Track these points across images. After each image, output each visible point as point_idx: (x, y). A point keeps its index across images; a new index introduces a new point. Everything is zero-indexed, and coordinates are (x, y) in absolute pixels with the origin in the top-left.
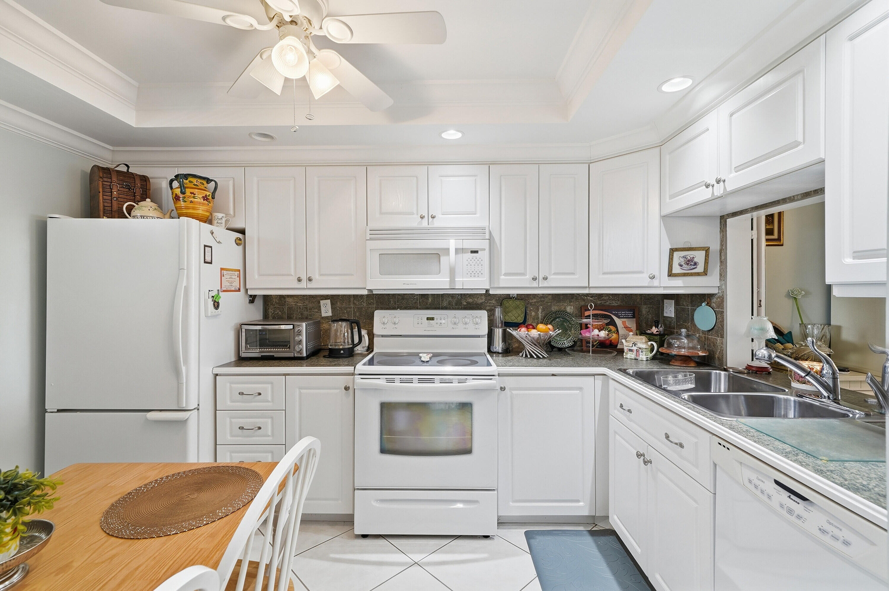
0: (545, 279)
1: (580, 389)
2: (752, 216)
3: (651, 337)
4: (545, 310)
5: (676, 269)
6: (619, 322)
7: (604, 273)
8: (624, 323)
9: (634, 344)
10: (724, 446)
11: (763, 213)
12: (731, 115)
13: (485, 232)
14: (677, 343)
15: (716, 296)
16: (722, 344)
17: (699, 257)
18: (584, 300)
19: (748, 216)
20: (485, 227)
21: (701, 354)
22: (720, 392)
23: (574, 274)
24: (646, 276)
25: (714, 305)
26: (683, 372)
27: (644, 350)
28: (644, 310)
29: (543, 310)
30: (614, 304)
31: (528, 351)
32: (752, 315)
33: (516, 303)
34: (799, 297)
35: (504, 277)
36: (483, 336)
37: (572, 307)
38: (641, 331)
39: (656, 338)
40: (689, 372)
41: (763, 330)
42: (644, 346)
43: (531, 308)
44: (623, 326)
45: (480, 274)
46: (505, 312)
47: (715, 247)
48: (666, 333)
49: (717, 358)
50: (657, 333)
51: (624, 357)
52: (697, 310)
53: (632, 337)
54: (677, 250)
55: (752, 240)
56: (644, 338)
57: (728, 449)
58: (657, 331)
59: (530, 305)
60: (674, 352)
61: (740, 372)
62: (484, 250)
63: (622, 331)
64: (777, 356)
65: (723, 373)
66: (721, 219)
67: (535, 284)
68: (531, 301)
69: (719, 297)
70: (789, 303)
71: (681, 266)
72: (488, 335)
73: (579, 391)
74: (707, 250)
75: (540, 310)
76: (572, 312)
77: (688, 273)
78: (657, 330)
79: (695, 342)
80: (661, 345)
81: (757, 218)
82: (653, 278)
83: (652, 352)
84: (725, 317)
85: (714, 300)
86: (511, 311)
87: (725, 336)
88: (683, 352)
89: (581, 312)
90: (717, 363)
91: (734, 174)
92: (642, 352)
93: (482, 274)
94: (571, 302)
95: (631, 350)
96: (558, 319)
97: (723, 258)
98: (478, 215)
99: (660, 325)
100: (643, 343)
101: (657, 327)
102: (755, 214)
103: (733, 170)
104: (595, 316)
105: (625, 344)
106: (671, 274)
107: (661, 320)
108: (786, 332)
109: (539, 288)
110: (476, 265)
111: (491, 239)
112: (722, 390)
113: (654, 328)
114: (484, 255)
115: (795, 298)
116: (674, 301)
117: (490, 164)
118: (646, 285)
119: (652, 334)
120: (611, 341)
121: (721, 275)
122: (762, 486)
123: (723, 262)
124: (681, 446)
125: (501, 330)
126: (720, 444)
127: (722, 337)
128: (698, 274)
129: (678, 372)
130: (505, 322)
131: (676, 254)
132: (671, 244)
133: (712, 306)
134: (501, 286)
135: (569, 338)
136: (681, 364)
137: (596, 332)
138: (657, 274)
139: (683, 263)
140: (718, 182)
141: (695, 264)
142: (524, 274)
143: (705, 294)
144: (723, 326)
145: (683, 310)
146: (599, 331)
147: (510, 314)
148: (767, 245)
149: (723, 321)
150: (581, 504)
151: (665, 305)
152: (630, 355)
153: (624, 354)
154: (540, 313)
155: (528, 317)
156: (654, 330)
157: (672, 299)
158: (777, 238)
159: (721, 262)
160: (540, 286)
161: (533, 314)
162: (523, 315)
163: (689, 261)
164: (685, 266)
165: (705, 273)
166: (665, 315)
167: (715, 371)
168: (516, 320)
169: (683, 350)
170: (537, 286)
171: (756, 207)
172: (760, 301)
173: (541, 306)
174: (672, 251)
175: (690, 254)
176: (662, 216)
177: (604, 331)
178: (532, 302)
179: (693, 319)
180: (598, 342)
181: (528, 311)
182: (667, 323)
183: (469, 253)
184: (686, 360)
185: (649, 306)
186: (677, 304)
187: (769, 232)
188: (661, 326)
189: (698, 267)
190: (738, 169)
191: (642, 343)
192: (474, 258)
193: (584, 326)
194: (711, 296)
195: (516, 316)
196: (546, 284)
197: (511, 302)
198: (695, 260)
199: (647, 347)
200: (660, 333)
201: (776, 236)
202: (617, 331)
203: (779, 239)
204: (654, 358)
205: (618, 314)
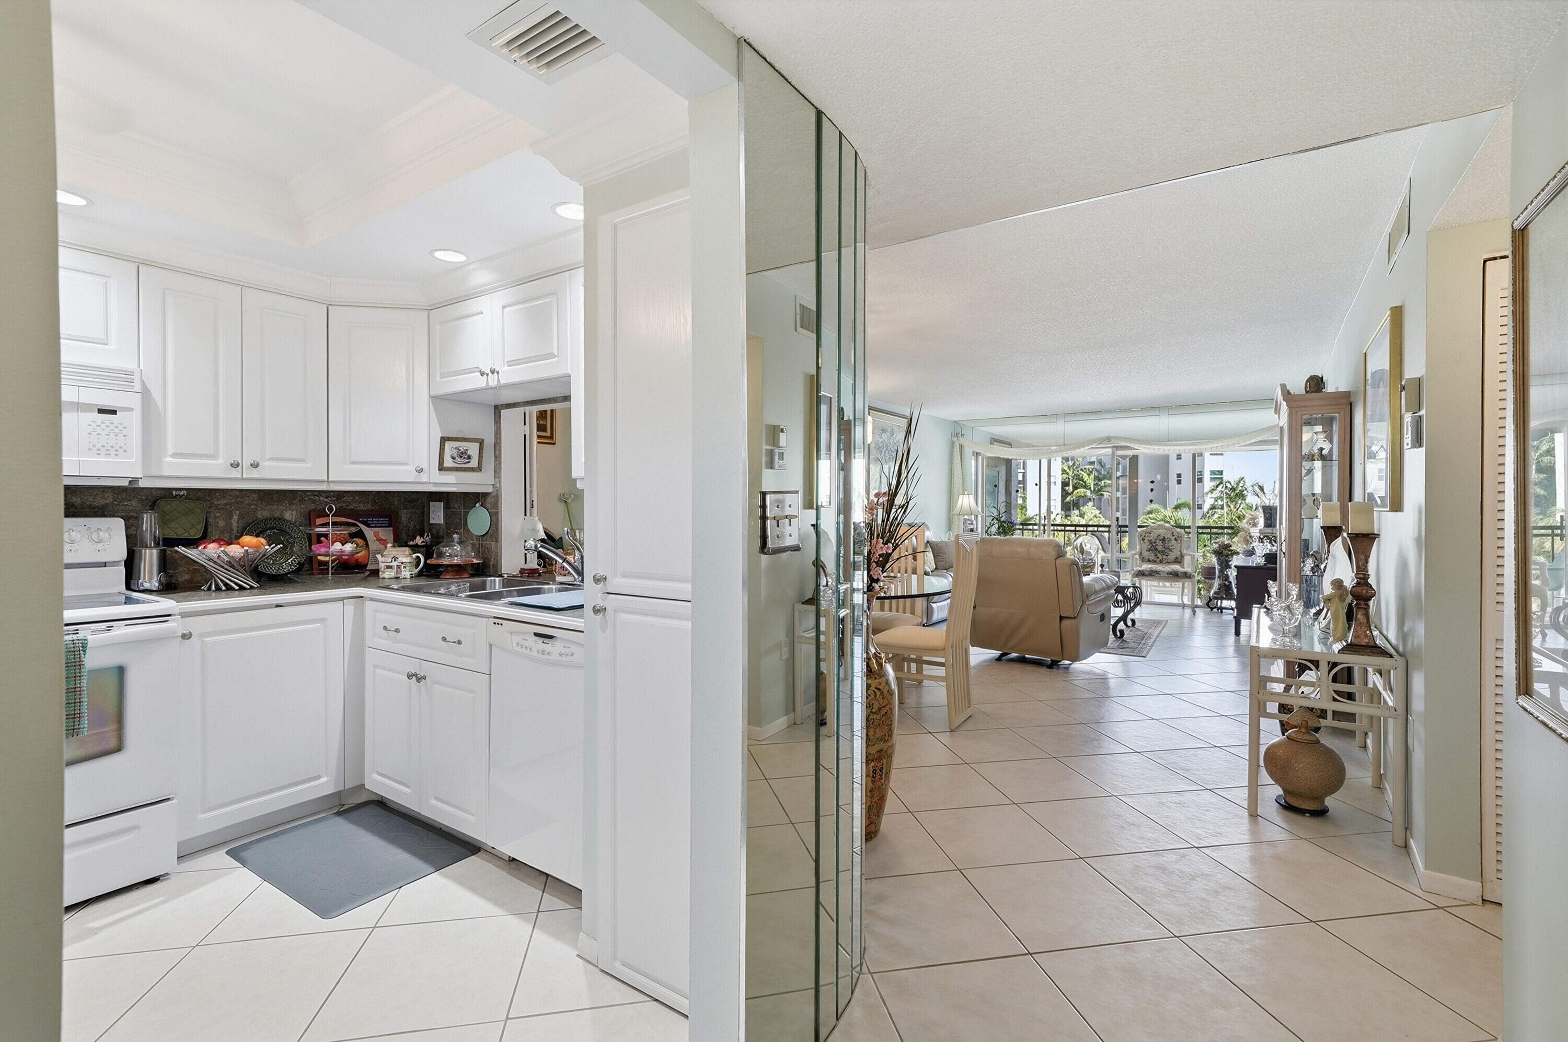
0: (255, 465)
1: (322, 620)
2: (524, 410)
3: (415, 548)
4: (243, 518)
5: (448, 463)
6: (369, 532)
7: (353, 463)
8: (376, 534)
9: (395, 558)
10: (498, 624)
11: (535, 409)
12: (504, 307)
13: (133, 379)
14: (447, 550)
15: (491, 496)
16: (497, 549)
17: (473, 450)
18: (314, 502)
19: (521, 410)
20: (133, 370)
21: (475, 561)
22: (495, 589)
23: (305, 461)
24: (411, 468)
25: (488, 505)
26: (457, 583)
27: (408, 564)
28: (404, 515)
29: (241, 516)
30: (362, 507)
31: (222, 581)
32: (525, 515)
33: (186, 505)
34: (569, 501)
35: (171, 459)
36: (114, 564)
37: (294, 513)
38: (400, 542)
39: (422, 550)
40: (462, 582)
41: (535, 530)
42: (407, 560)
43: (217, 515)
44: (375, 539)
45: (121, 451)
46: (163, 522)
47: (489, 440)
48: (433, 544)
49: (492, 567)
50: (423, 544)
51: (381, 577)
52: (470, 513)
53: (391, 550)
54: (449, 439)
55: (525, 435)
56: (407, 550)
57: (501, 625)
58: (423, 542)
59: (216, 509)
60: (446, 561)
61: (514, 576)
62: (131, 410)
63: (373, 545)
64: (542, 546)
65: (497, 579)
66: (495, 409)
67: (235, 473)
68: (216, 503)
69: (494, 497)
70: (561, 506)
71: (453, 458)
72: (125, 562)
73: (319, 624)
74: (481, 442)
75: (235, 518)
76: (293, 520)
77: (462, 468)
78: (422, 540)
79: (469, 548)
80: (428, 556)
81: (529, 413)
82: (420, 471)
83: (418, 567)
84: (499, 518)
85: (489, 500)
86: (177, 518)
87: (499, 541)
88: (456, 561)
89: (310, 518)
90: (491, 571)
91: (506, 368)
92: (405, 567)
93: (125, 451)
94: (291, 504)
95: (389, 567)
96: (269, 531)
97: (497, 453)
98: (112, 347)
99: (426, 534)
100: (407, 556)
101: (422, 536)
102: (528, 409)
103: (506, 365)
104: (334, 524)
105: (382, 561)
106: (441, 468)
107: (426, 529)
108: (557, 538)
109: (242, 479)
110: (112, 435)
111: (146, 393)
112: (497, 588)
113: (418, 537)
114: (131, 421)
115: (566, 502)
116: (443, 503)
117: (140, 263)
118: (412, 480)
119: (417, 546)
120: (357, 560)
121: (495, 471)
122: (526, 644)
123: (498, 458)
124: (459, 642)
125: (155, 552)
126: (495, 623)
127: (497, 541)
128: (472, 470)
129: (452, 583)
130: (164, 539)
131: (448, 445)
132: (442, 431)
133: (486, 506)
134: (166, 473)
135: (289, 559)
136: (453, 575)
137: (338, 546)
138: (425, 466)
139: (455, 455)
140: (493, 372)
141: (469, 457)
142: (215, 457)
143: (478, 494)
144: (497, 529)
145: (454, 513)
146: (343, 545)
147: (173, 524)
148: (538, 442)
149: (498, 523)
150: (324, 780)
151: (431, 508)
152: (388, 573)
153: (380, 573)
154: (234, 523)
155: (210, 529)
156: (419, 540)
157: (440, 501)
158: (549, 435)
159: (496, 457)
160: (244, 477)
161: (221, 523)
162: (201, 527)
163: (462, 453)
164: (458, 459)
165: (479, 469)
166: (432, 521)
167: (489, 579)
168: (186, 534)
169: (456, 558)
170: (239, 476)
171: (527, 402)
172: (533, 501)
173: (237, 510)
174: (444, 440)
175: (463, 445)
176: (433, 397)
177: (350, 544)
178: (219, 505)
179: (466, 523)
180: (338, 563)
181: (210, 520)
182: (434, 531)
183: (94, 412)
184: (458, 570)
185: (410, 511)
186: (447, 507)
187: (541, 428)
188: (428, 535)
189: (472, 461)
190: (511, 363)
191: (404, 556)
192: (108, 423)
193: (314, 539)
194: (485, 495)
195: (189, 527)
196: (255, 474)
197: (175, 504)
198: (469, 453)
199: (412, 561)
200: (426, 544)
201: (548, 434)
202: (367, 545)
203: (551, 437)
204: (420, 575)
205: (367, 521)
